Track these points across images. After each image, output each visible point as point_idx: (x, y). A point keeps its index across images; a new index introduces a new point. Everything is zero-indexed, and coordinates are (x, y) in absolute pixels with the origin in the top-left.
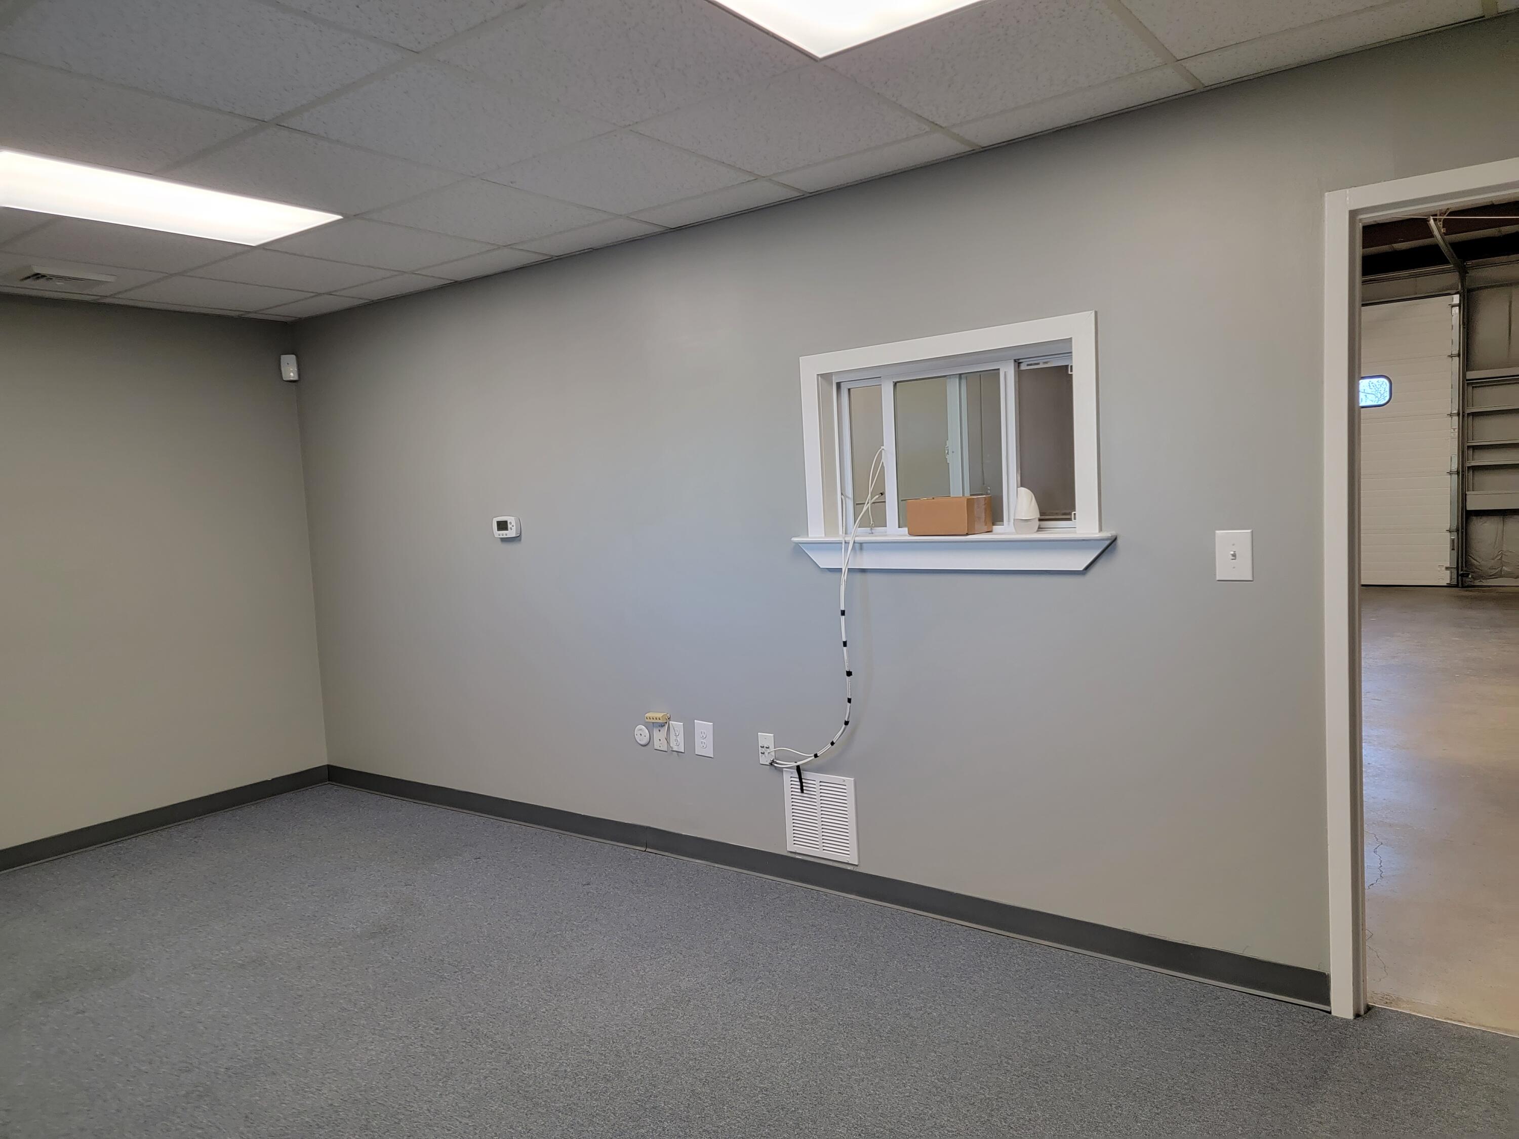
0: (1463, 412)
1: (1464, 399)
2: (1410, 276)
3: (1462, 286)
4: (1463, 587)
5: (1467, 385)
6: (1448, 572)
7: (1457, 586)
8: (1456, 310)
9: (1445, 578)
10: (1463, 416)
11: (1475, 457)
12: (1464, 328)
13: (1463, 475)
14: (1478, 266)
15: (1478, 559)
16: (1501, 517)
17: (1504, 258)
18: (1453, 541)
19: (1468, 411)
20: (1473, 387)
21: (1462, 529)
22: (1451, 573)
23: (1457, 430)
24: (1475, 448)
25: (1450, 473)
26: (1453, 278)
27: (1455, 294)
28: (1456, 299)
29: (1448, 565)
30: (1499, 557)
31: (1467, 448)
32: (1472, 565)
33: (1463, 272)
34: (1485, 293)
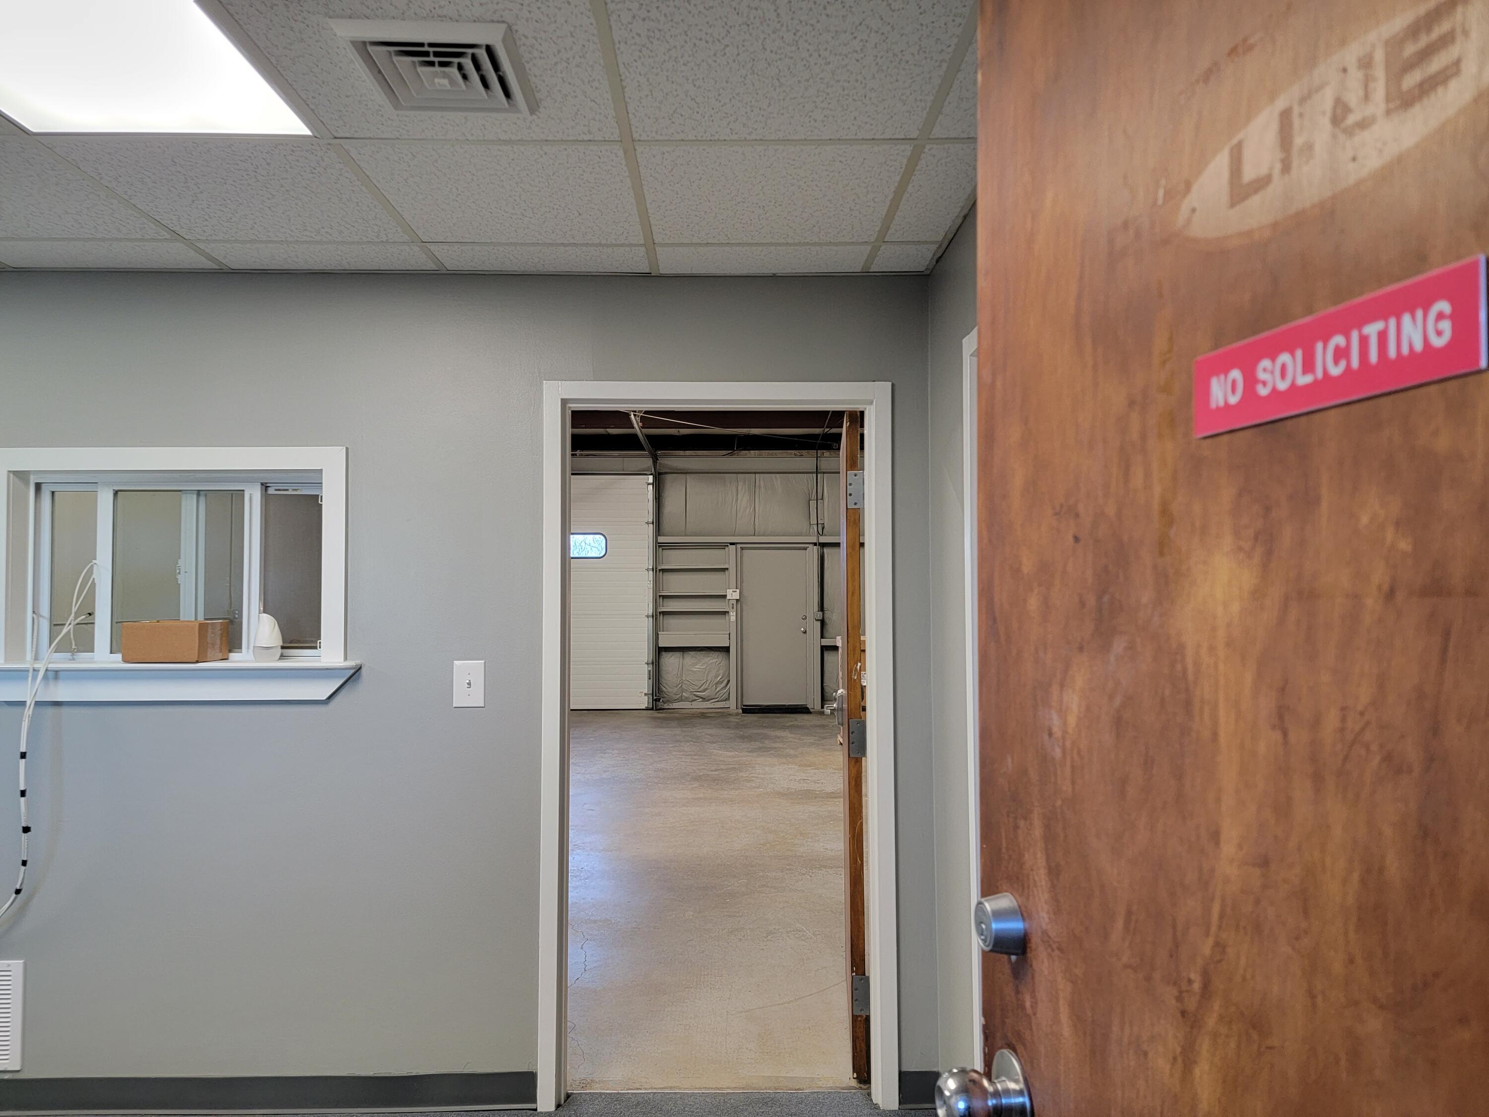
0: (656, 568)
1: (656, 559)
2: (620, 456)
3: (655, 470)
4: (656, 710)
5: (659, 547)
6: (646, 697)
7: (652, 709)
8: (651, 487)
9: (644, 702)
10: (656, 571)
11: (665, 604)
12: (656, 502)
13: (656, 618)
14: (665, 456)
15: (667, 687)
16: (682, 653)
17: (681, 453)
18: (649, 671)
19: (659, 568)
20: (663, 549)
21: (656, 662)
22: (648, 698)
23: (652, 582)
24: (664, 597)
25: (648, 616)
26: (648, 462)
27: (651, 475)
28: (651, 479)
29: (646, 692)
30: (680, 686)
31: (660, 597)
32: (662, 691)
33: (655, 459)
34: (669, 477)
